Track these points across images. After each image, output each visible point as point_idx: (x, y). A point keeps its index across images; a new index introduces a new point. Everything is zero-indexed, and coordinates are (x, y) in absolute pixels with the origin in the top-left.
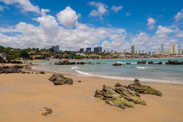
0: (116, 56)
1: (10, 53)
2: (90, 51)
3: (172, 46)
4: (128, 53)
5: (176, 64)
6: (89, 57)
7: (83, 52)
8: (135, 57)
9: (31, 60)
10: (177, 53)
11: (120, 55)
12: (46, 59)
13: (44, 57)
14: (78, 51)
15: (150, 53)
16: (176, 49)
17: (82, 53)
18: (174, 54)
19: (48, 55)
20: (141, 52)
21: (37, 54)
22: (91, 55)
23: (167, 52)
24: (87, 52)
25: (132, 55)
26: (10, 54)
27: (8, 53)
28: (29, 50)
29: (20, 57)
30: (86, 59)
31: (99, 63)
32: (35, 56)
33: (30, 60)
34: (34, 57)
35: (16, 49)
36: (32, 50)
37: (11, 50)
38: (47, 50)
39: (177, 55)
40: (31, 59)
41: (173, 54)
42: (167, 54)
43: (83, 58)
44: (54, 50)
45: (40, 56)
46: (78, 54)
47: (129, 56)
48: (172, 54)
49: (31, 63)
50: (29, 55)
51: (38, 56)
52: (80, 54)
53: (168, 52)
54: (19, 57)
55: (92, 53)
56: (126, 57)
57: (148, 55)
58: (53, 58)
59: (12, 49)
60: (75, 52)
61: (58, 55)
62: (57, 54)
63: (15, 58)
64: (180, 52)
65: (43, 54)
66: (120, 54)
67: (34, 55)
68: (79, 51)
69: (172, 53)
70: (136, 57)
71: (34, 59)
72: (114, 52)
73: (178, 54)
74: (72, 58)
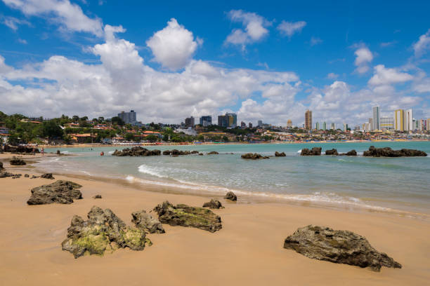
0: (269, 135)
1: (18, 127)
2: (209, 124)
3: (399, 113)
4: (296, 128)
5: (384, 156)
6: (205, 137)
7: (193, 127)
8: (314, 139)
9: (69, 144)
10: (411, 129)
11: (277, 134)
12: (104, 141)
13: (100, 137)
14: (180, 124)
15: (350, 130)
16: (410, 119)
17: (190, 128)
18: (405, 132)
19: (108, 133)
20: (329, 127)
21: (82, 130)
22: (211, 133)
23: (388, 126)
24: (200, 125)
25: (306, 132)
26: (19, 130)
27: (14, 127)
28: (65, 120)
29: (43, 136)
30: (197, 141)
31: (216, 153)
32: (78, 135)
33: (65, 145)
34: (76, 138)
35: (34, 119)
36: (71, 121)
37: (23, 121)
38: (107, 121)
39: (411, 134)
40: (69, 142)
41: (402, 130)
42: (388, 131)
43: (190, 139)
44: (124, 120)
45: (89, 135)
46: (180, 130)
47: (299, 135)
48: (399, 132)
49: (59, 152)
50: (63, 133)
51: (85, 135)
52: (184, 131)
53: (391, 126)
54: (41, 137)
55: (212, 128)
56: (293, 137)
57: (343, 133)
58: (121, 141)
59: (25, 118)
60: (174, 127)
61: (133, 131)
62: (129, 131)
63: (30, 139)
64: (417, 127)
65: (98, 131)
66: (278, 131)
67: (76, 132)
68: (182, 124)
69: (399, 129)
70: (314, 137)
71: (74, 141)
72: (264, 127)
73: (413, 132)
74: (166, 140)
